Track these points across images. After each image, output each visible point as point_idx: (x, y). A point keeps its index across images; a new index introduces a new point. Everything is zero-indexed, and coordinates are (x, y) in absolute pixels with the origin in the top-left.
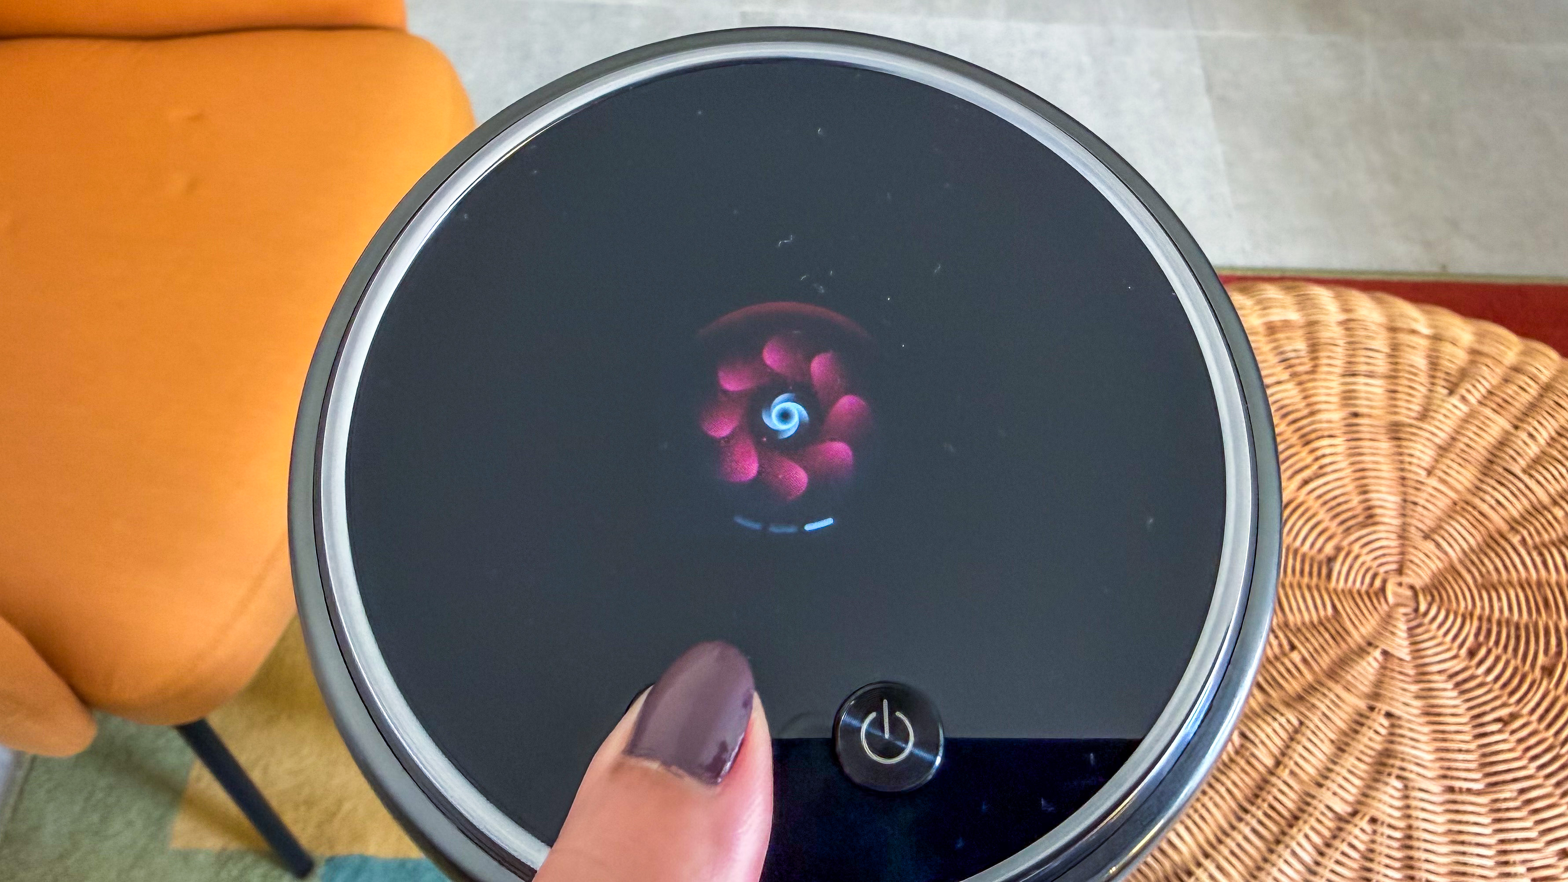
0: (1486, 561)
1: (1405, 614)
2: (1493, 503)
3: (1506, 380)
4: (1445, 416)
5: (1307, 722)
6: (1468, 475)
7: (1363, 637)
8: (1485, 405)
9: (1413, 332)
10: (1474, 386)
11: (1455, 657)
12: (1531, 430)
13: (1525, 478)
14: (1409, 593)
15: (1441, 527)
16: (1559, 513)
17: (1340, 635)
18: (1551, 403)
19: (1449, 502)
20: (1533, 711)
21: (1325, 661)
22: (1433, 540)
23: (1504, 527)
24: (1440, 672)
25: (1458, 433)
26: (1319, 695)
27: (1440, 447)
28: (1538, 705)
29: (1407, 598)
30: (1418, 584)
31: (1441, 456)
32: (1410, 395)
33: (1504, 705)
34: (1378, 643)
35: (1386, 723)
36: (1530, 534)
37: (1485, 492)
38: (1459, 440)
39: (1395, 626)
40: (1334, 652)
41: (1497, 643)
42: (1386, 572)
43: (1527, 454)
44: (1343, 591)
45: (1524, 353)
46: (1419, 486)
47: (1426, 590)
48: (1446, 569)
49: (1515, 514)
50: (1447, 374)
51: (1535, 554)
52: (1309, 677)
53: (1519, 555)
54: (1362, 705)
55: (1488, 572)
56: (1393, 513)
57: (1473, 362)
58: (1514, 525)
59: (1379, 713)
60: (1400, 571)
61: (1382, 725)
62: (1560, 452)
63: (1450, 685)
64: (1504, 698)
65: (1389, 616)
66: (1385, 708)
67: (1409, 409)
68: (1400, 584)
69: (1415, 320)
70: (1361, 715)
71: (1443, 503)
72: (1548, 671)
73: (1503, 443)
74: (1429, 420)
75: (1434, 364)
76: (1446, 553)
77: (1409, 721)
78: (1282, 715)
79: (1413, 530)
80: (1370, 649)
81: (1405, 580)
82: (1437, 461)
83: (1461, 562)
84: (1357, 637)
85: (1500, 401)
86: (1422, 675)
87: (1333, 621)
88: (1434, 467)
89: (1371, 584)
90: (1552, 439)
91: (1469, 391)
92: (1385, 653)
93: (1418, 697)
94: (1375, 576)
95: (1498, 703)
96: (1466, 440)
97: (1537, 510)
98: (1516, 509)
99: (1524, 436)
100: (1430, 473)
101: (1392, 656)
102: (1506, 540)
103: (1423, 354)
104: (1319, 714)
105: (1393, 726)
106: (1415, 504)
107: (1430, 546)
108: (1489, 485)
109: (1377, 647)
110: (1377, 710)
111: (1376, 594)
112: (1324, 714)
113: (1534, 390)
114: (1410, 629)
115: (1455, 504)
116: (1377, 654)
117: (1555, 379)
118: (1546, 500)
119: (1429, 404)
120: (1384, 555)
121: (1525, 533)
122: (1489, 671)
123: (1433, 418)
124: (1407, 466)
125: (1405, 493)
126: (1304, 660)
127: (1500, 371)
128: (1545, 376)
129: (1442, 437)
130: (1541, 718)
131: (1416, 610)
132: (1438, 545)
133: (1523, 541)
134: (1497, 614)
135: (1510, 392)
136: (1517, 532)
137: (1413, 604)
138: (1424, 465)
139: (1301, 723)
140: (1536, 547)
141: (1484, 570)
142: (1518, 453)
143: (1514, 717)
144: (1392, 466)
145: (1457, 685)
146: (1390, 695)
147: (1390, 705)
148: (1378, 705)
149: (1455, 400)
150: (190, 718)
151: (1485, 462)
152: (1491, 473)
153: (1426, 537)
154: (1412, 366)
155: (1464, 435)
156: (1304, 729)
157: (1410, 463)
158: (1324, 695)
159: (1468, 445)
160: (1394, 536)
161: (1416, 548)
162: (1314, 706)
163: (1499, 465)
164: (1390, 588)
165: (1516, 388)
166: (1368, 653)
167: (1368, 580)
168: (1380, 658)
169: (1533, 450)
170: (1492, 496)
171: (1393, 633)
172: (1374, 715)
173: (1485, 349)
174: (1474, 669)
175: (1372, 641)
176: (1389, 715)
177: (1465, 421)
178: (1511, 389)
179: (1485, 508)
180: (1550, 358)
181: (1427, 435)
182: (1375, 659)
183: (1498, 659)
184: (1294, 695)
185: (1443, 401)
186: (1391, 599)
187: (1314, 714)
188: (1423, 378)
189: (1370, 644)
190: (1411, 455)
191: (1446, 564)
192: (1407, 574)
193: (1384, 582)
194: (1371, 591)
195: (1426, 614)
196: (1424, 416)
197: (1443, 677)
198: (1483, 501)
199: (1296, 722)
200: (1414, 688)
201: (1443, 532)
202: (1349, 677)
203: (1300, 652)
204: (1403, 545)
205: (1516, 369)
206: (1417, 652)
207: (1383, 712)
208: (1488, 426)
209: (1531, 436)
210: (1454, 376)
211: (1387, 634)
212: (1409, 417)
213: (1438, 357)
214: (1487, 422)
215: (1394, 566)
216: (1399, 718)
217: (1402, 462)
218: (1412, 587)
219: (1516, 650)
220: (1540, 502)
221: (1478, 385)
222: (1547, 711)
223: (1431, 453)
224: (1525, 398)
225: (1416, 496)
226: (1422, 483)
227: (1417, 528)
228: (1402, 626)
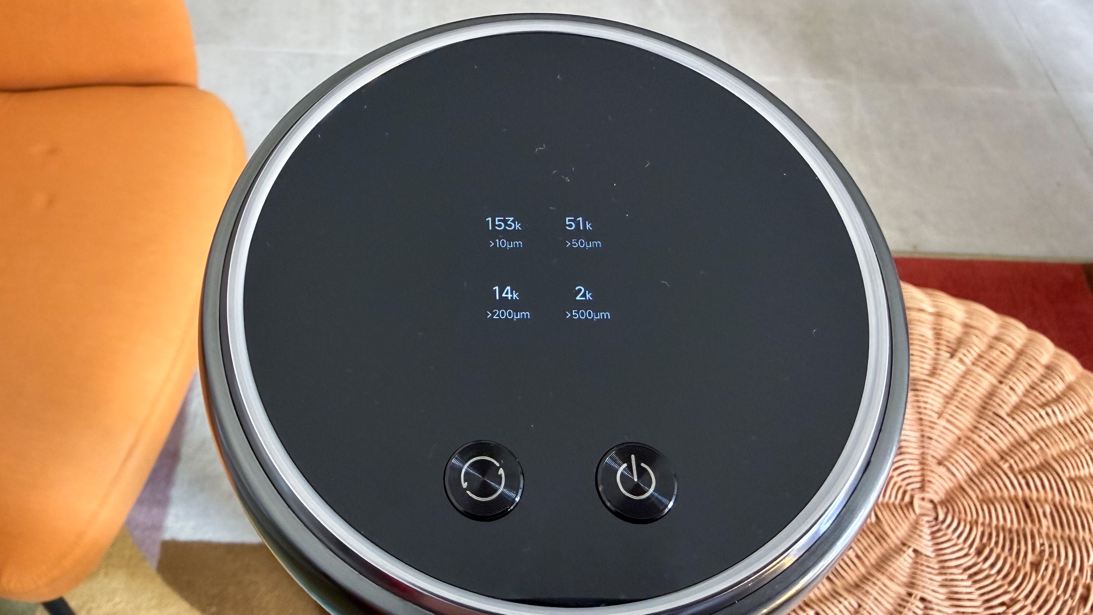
0: (984, 481)
1: (928, 522)
2: (987, 438)
3: (991, 347)
4: (949, 373)
5: (863, 604)
6: (968, 418)
7: (898, 538)
8: (977, 365)
9: (922, 310)
10: (969, 351)
11: (966, 555)
12: (1011, 384)
13: (1009, 420)
14: (930, 506)
15: (950, 456)
16: (1036, 447)
17: (881, 538)
18: (1025, 364)
19: (955, 437)
20: (1027, 597)
21: (873, 557)
22: (945, 466)
23: (997, 457)
24: (957, 567)
25: (958, 386)
26: (870, 584)
27: (946, 396)
28: (1031, 592)
29: (928, 510)
30: (936, 499)
31: (947, 403)
32: (922, 357)
33: (1006, 593)
34: (909, 544)
35: (921, 605)
36: (1016, 462)
37: (981, 430)
38: (960, 392)
39: (921, 531)
40: (878, 551)
41: (997, 543)
42: (913, 490)
43: (1010, 403)
44: (882, 503)
45: (1002, 327)
46: (933, 425)
47: (942, 503)
48: (955, 487)
49: (1004, 448)
50: (948, 342)
51: (1020, 477)
52: (862, 570)
53: (1009, 478)
54: (903, 591)
55: (987, 491)
56: (914, 445)
57: (966, 334)
58: (1003, 456)
59: (915, 598)
60: (922, 489)
61: (917, 607)
62: (1034, 401)
63: (965, 577)
64: (1006, 587)
65: (917, 523)
66: (920, 594)
67: (922, 368)
68: (923, 499)
69: (921, 301)
70: (903, 600)
71: (951, 438)
72: (1036, 566)
73: (991, 394)
74: (937, 376)
75: (938, 335)
76: (953, 474)
77: (938, 605)
78: (846, 599)
79: (930, 458)
80: (905, 548)
81: (927, 496)
82: (945, 407)
83: (966, 482)
84: (894, 539)
85: (987, 362)
86: (943, 570)
87: (878, 528)
88: (943, 412)
89: (903, 499)
90: (1027, 391)
91: (965, 355)
92: (915, 551)
93: (942, 586)
94: (905, 493)
95: (1001, 591)
96: (964, 391)
97: (1019, 444)
98: (1004, 443)
99: (1007, 389)
100: (940, 415)
101: (921, 554)
102: (999, 467)
103: (930, 326)
104: (872, 597)
105: (926, 608)
106: (930, 438)
107: (942, 470)
108: (983, 425)
109: (909, 547)
110: (913, 596)
111: (906, 506)
112: (876, 599)
113: (1011, 354)
114: (933, 533)
115: (959, 439)
116: (910, 552)
117: (1026, 346)
118: (1026, 437)
119: (936, 364)
120: (910, 477)
121: (1012, 461)
122: (993, 566)
123: (940, 375)
124: (923, 411)
125: (922, 431)
126: (858, 556)
127: (986, 340)
128: (1018, 344)
129: (947, 389)
130: (1034, 603)
131: (936, 518)
132: (949, 470)
133: (1011, 467)
134: (994, 522)
135: (995, 356)
136: (1007, 461)
137: (934, 515)
138: (936, 410)
139: (860, 606)
140: (1021, 472)
141: (983, 488)
142: (1003, 401)
143: (1014, 601)
144: (913, 410)
145: (970, 576)
146: (922, 584)
147: (923, 592)
148: (914, 592)
149: (955, 361)
150: (51, 597)
151: (980, 408)
152: (984, 416)
153: (940, 463)
154: (923, 336)
155: (963, 388)
156: (861, 610)
157: (925, 408)
158: (874, 584)
159: (966, 395)
160: (916, 462)
161: (932, 471)
162: (867, 592)
163: (990, 410)
164: (916, 502)
165: (998, 353)
166: (904, 552)
167: (899, 496)
168: (913, 555)
169: (1014, 399)
170: (986, 434)
171: (920, 536)
172: (912, 599)
173: (973, 323)
174: (981, 564)
175: (905, 542)
176: (923, 600)
177: (963, 377)
178: (995, 353)
179: (981, 442)
180: (1020, 329)
181: (937, 387)
182: (909, 556)
183: (998, 557)
184: (852, 583)
185: (946, 362)
186: (918, 511)
187: (869, 599)
188: (931, 345)
189: (904, 544)
190: (926, 403)
191: (957, 485)
192: (928, 492)
193: (912, 497)
194: (903, 504)
195: (943, 522)
196: (933, 373)
197: (960, 571)
198: (980, 437)
199: (856, 605)
200: (939, 578)
201: (951, 460)
202: (891, 570)
203: (854, 550)
204: (923, 469)
205: (998, 338)
206: (939, 552)
207: (918, 597)
208: (979, 380)
209: (1011, 388)
210: (953, 343)
211: (916, 536)
212: (922, 374)
213: (941, 330)
214: (979, 377)
215: (918, 485)
216: (930, 602)
217: (919, 407)
218: (932, 501)
219: (1011, 549)
220: (1021, 438)
221: (970, 350)
222: (1038, 597)
223: (941, 400)
224: (1005, 361)
225: (931, 433)
226: (935, 423)
227: (933, 457)
228: (926, 531)
